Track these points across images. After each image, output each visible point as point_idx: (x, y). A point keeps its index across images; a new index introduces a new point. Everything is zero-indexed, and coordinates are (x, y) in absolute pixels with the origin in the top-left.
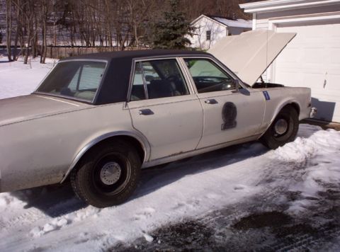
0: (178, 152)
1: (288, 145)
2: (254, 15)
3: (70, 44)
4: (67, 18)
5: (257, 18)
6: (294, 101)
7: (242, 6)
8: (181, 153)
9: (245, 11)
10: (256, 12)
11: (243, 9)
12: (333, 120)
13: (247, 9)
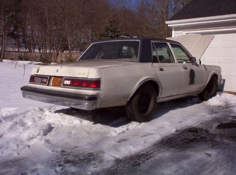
0: (170, 95)
1: (214, 98)
2: (173, 28)
3: (17, 50)
4: (15, 32)
5: (175, 30)
6: (216, 73)
7: (167, 22)
8: (171, 96)
9: (169, 26)
10: (174, 27)
11: (167, 24)
12: (224, 90)
13: (170, 24)
